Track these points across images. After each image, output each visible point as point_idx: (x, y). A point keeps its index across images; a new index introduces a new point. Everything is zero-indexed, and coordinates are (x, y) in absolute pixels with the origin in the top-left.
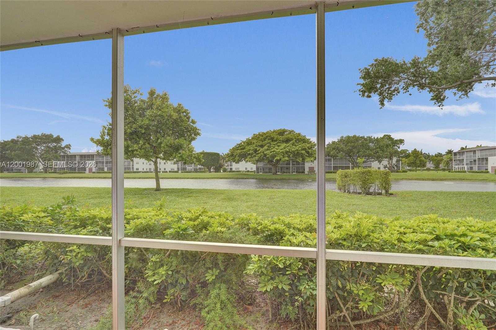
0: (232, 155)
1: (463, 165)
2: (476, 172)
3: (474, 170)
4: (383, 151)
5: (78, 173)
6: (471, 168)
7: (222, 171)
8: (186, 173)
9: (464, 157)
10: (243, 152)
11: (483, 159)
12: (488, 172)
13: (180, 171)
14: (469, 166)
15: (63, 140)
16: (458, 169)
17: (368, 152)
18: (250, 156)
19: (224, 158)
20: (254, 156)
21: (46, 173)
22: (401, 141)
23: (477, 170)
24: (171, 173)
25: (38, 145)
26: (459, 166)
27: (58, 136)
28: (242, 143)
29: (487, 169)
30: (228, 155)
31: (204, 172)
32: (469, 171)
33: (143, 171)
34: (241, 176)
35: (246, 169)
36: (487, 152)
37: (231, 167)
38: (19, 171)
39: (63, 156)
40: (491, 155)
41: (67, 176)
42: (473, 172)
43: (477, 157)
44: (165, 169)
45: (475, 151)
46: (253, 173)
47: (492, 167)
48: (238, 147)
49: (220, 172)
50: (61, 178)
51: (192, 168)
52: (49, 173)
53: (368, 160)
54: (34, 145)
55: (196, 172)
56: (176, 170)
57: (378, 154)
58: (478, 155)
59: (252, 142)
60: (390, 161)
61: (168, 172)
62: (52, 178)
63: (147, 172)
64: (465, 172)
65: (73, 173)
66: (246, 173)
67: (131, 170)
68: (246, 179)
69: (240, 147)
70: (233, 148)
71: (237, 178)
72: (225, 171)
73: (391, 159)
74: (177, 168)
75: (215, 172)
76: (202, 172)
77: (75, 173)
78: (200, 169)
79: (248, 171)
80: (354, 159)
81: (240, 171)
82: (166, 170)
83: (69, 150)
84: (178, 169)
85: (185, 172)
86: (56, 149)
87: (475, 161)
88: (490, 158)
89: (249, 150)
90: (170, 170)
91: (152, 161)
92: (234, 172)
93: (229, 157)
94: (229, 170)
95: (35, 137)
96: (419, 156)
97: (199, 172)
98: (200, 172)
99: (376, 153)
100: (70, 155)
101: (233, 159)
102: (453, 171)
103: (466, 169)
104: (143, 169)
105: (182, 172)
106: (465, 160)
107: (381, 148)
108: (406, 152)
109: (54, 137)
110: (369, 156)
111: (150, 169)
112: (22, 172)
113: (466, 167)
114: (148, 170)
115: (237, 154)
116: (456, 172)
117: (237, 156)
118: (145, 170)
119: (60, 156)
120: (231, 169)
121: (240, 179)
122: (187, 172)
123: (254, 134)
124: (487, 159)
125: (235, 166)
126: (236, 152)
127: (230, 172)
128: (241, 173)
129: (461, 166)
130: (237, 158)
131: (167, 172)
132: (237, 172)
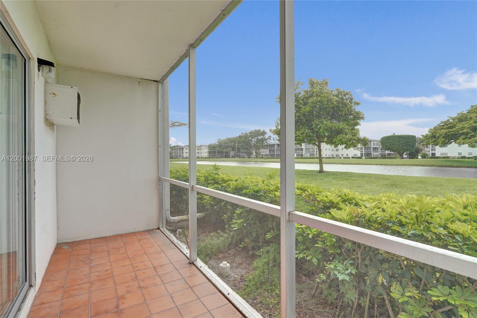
0: (434, 137)
5: (276, 158)
7: (419, 157)
8: (370, 160)
10: (452, 131)
13: (364, 157)
15: (267, 133)
18: (464, 137)
19: (421, 141)
20: (472, 136)
21: (257, 158)
24: (354, 159)
25: (252, 138)
27: (264, 131)
28: (451, 120)
30: (426, 136)
31: (393, 158)
33: (326, 157)
34: (448, 164)
35: (460, 154)
37: (433, 152)
38: (243, 157)
39: (267, 145)
41: (269, 161)
44: (347, 155)
46: (473, 160)
48: (443, 126)
49: (417, 158)
50: (265, 162)
51: (378, 153)
52: (259, 158)
54: (250, 138)
55: (384, 158)
56: (359, 155)
59: (469, 117)
61: (351, 157)
62: (261, 162)
63: (330, 158)
65: (273, 158)
66: (460, 159)
67: (315, 156)
68: (456, 167)
69: (447, 125)
70: (435, 128)
71: (442, 166)
72: (424, 156)
74: (360, 154)
75: (410, 158)
76: (391, 158)
77: (274, 158)
78: (389, 154)
79: (464, 157)
81: (448, 157)
82: (349, 156)
83: (270, 141)
84: (362, 154)
85: (369, 158)
86: (263, 140)
89: (463, 128)
90: (353, 156)
91: (316, 145)
92: (438, 158)
93: (428, 138)
94: (431, 156)
95: (251, 133)
97: (387, 158)
98: (389, 158)
100: (271, 145)
101: (435, 141)
104: (326, 155)
105: (366, 158)
109: (261, 131)
111: (333, 155)
112: (245, 158)
114: (331, 156)
115: (440, 136)
117: (441, 137)
118: (328, 156)
119: (265, 145)
120: (433, 154)
121: (446, 166)
122: (372, 158)
123: (472, 106)
125: (439, 151)
126: (440, 131)
127: (431, 158)
128: (451, 159)
130: (441, 140)
131: (349, 158)
132: (444, 158)
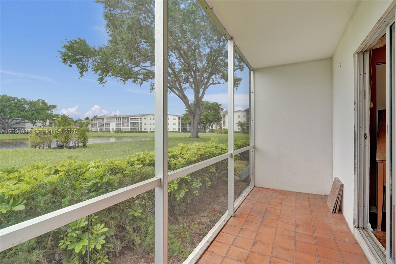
1: (97, 127)
2: (104, 132)
3: (103, 131)
4: (39, 113)
6: (101, 129)
9: (97, 122)
11: (107, 123)
12: (110, 132)
14: (100, 128)
16: (94, 130)
17: (22, 114)
22: (54, 107)
23: (104, 131)
26: (95, 128)
29: (109, 130)
32: (100, 131)
36: (110, 120)
40: (112, 122)
42: (103, 132)
43: (104, 123)
45: (103, 119)
47: (112, 129)
53: (23, 121)
57: (33, 116)
58: (105, 121)
60: (44, 123)
64: (98, 132)
73: (45, 121)
80: (4, 119)
87: (103, 125)
88: (111, 123)
96: (68, 120)
99: (32, 115)
102: (91, 131)
103: (98, 130)
106: (98, 124)
107: (37, 110)
108: (59, 116)
110: (24, 118)
113: (98, 128)
116: (93, 132)
124: (109, 124)
129: (96, 128)
